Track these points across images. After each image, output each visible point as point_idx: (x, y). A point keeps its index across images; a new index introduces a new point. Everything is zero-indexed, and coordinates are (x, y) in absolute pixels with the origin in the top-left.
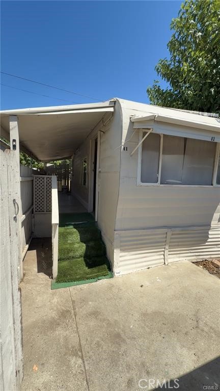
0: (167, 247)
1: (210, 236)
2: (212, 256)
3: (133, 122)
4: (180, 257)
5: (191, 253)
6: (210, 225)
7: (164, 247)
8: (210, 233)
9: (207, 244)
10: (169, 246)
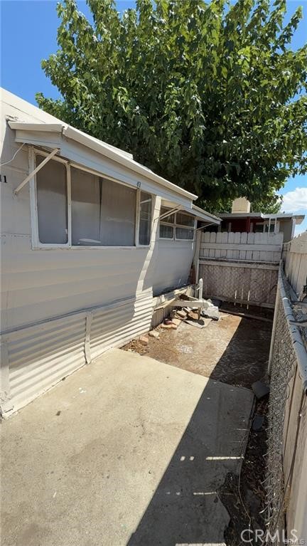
0: (88, 338)
1: (136, 310)
2: (139, 333)
3: (14, 131)
4: (104, 347)
5: (117, 336)
6: (134, 296)
7: (83, 339)
8: (135, 305)
9: (133, 320)
10: (91, 335)
